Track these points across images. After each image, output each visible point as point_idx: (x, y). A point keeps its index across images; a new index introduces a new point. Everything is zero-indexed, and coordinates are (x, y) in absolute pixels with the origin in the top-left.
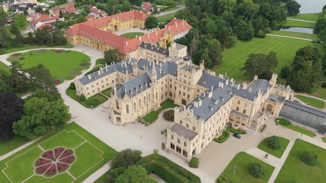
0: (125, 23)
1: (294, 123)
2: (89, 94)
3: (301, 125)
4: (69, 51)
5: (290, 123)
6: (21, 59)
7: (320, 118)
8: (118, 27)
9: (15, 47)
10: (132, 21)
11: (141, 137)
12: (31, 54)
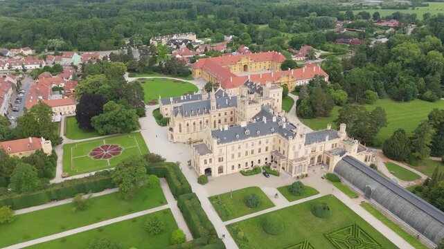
0: (258, 64)
1: (345, 182)
2: (167, 115)
3: (351, 186)
4: (185, 83)
5: (339, 181)
6: (143, 82)
7: (371, 179)
8: (249, 68)
9: (145, 73)
10: (267, 63)
11: (180, 154)
12: (153, 80)
